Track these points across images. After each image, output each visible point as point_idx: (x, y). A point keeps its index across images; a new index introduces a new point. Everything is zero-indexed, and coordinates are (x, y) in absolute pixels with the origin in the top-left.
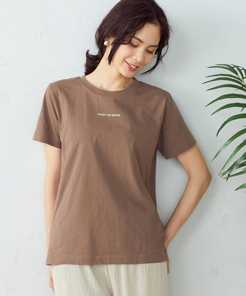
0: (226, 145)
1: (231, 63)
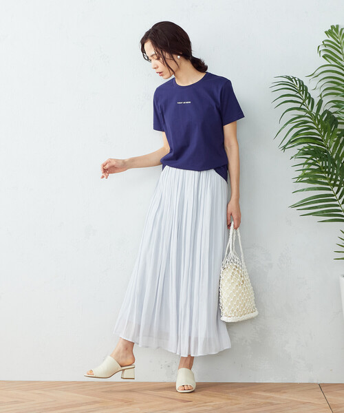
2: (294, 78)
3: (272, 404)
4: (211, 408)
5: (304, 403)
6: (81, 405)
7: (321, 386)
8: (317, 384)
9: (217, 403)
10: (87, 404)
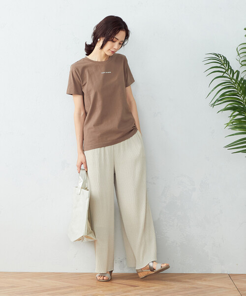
0: (213, 90)
1: (217, 53)
2: (220, 55)
3: (197, 288)
4: (153, 291)
5: (219, 287)
6: (60, 289)
7: (230, 275)
8: (227, 274)
9: (158, 287)
10: (64, 288)
